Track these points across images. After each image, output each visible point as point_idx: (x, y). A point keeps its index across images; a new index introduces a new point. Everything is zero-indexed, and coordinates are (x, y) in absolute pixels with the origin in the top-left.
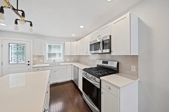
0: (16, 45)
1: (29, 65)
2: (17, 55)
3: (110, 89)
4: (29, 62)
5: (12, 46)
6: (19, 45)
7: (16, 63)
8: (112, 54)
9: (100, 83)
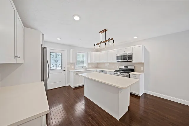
0: (55, 53)
1: (64, 70)
2: (56, 62)
3: (135, 77)
4: (64, 68)
5: (53, 55)
6: (57, 54)
7: (55, 69)
8: (133, 62)
9: (129, 75)
